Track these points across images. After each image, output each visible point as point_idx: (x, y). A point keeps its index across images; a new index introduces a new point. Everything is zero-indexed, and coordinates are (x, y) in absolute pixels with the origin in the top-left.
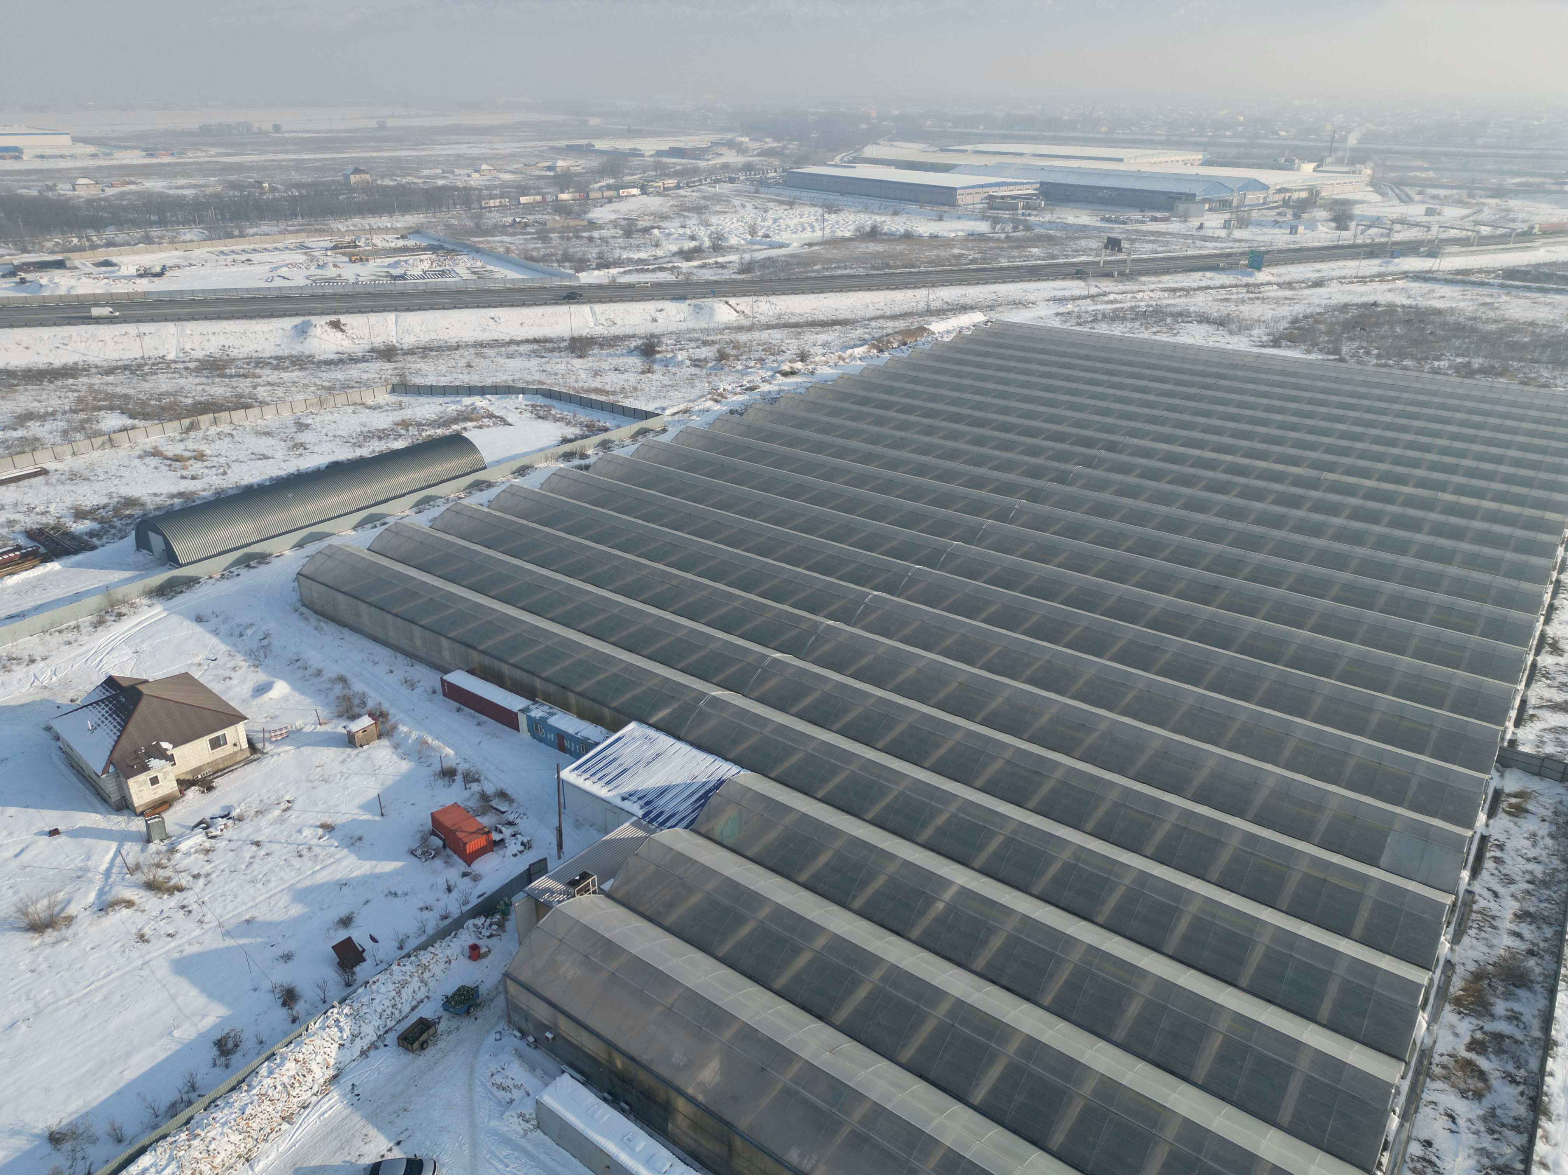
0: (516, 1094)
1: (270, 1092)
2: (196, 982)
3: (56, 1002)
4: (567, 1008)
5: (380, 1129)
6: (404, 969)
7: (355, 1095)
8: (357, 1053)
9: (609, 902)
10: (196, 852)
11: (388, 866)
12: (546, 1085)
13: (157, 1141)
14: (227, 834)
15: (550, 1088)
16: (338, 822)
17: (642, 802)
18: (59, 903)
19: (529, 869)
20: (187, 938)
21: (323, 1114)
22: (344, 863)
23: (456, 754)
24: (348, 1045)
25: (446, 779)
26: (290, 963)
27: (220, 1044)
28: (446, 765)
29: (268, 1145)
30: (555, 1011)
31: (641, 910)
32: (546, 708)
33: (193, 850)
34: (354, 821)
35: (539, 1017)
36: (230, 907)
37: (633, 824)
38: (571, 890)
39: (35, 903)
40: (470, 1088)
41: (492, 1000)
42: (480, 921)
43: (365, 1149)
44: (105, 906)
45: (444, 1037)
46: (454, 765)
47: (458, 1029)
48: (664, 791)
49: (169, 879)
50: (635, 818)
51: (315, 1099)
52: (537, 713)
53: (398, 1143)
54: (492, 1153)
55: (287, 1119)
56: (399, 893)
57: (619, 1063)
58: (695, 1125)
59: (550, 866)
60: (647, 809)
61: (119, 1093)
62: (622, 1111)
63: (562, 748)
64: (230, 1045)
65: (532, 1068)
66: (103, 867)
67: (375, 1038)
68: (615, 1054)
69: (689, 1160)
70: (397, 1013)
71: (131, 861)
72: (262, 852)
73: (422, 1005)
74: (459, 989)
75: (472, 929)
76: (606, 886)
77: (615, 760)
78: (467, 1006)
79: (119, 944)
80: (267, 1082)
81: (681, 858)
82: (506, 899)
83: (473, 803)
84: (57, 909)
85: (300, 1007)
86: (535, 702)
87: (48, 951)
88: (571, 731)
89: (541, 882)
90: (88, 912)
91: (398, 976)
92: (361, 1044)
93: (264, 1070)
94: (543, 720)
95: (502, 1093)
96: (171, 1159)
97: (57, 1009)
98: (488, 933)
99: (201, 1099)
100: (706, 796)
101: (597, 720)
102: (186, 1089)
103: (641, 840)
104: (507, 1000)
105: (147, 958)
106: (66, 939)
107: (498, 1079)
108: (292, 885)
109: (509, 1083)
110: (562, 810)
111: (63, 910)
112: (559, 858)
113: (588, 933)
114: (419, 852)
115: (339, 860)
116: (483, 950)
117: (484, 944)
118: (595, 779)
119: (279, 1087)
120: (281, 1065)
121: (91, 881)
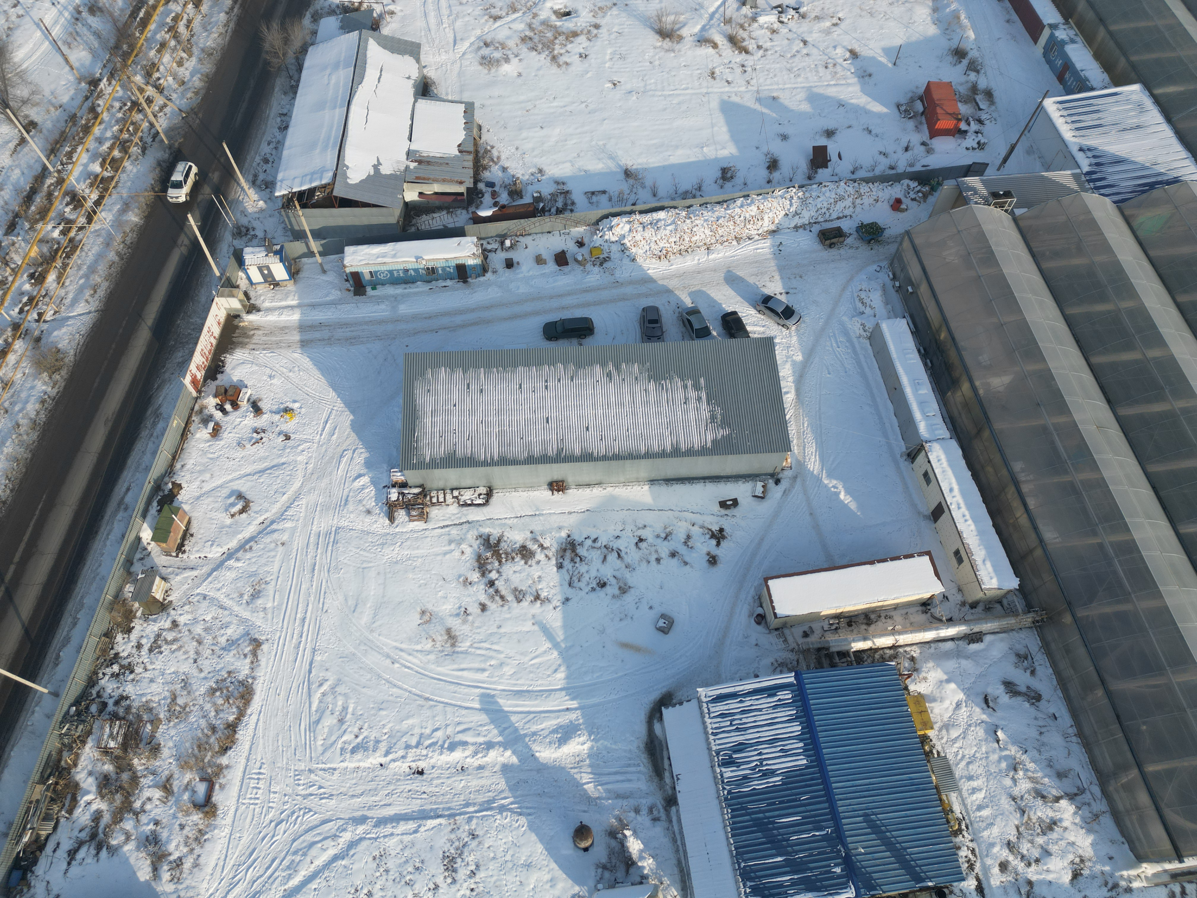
0: (868, 311)
1: (736, 217)
2: (729, 123)
3: (655, 90)
4: (933, 280)
5: (782, 278)
6: (847, 188)
7: (779, 250)
8: (793, 225)
9: (1012, 224)
10: (767, 28)
11: (877, 108)
12: (889, 318)
13: (671, 208)
14: (792, 24)
15: (891, 321)
16: (862, 54)
17: (1094, 161)
18: (680, 23)
19: (970, 166)
20: (736, 89)
21: (757, 249)
22: (850, 89)
23: (975, 39)
24: (790, 216)
25: (956, 58)
26: (784, 142)
27: (724, 171)
28: (964, 46)
29: (721, 247)
30: (924, 278)
31: (1032, 244)
32: (1072, 33)
33: (766, 26)
34: (873, 58)
35: (910, 272)
36: (768, 82)
37: (1074, 175)
38: (990, 199)
39: (667, 15)
40: (844, 289)
41: (888, 243)
42: (913, 184)
43: (769, 284)
44: (703, 40)
45: (847, 248)
46: (968, 49)
47: (857, 248)
48: (1119, 161)
49: (744, 40)
50: (1078, 171)
51: (757, 237)
52: (1061, 34)
53: (787, 293)
54: (834, 334)
55: (738, 239)
56: (873, 132)
57: (943, 335)
58: (966, 405)
59: (988, 171)
60: (1094, 168)
61: (664, 167)
62: (925, 365)
63: (1061, 78)
64: (729, 175)
65: (887, 303)
66: (712, 10)
67: (807, 222)
68: (944, 328)
69: (948, 420)
70: (828, 214)
71: (728, 13)
72: (805, 51)
73: (844, 219)
74: (872, 223)
75: (905, 187)
76: (1018, 212)
77: (1097, 111)
78: (871, 237)
79: (699, 72)
80: (737, 210)
81: (1092, 224)
82: (941, 179)
83: (963, 90)
84: (677, 26)
85: (776, 175)
86: (1067, 22)
87: (662, 54)
88: (1079, 66)
89: (973, 181)
90: (691, 39)
91: (841, 191)
92: (797, 221)
93: (739, 202)
94: (1063, 43)
95: (861, 305)
96: (673, 222)
97: (653, 96)
98: (913, 196)
99: (700, 198)
100: (1152, 186)
101: (1108, 66)
102: (696, 187)
103: (1070, 191)
104: (898, 249)
105: (710, 90)
106: (673, 51)
107: (863, 295)
108: (811, 87)
109: (868, 301)
110: (1026, 132)
111: (679, 29)
112: (998, 169)
113: (982, 237)
114: (903, 108)
115: (848, 85)
116: (903, 206)
117: (906, 202)
118: (1069, 119)
119: (742, 218)
120: (749, 205)
121: (701, 16)
